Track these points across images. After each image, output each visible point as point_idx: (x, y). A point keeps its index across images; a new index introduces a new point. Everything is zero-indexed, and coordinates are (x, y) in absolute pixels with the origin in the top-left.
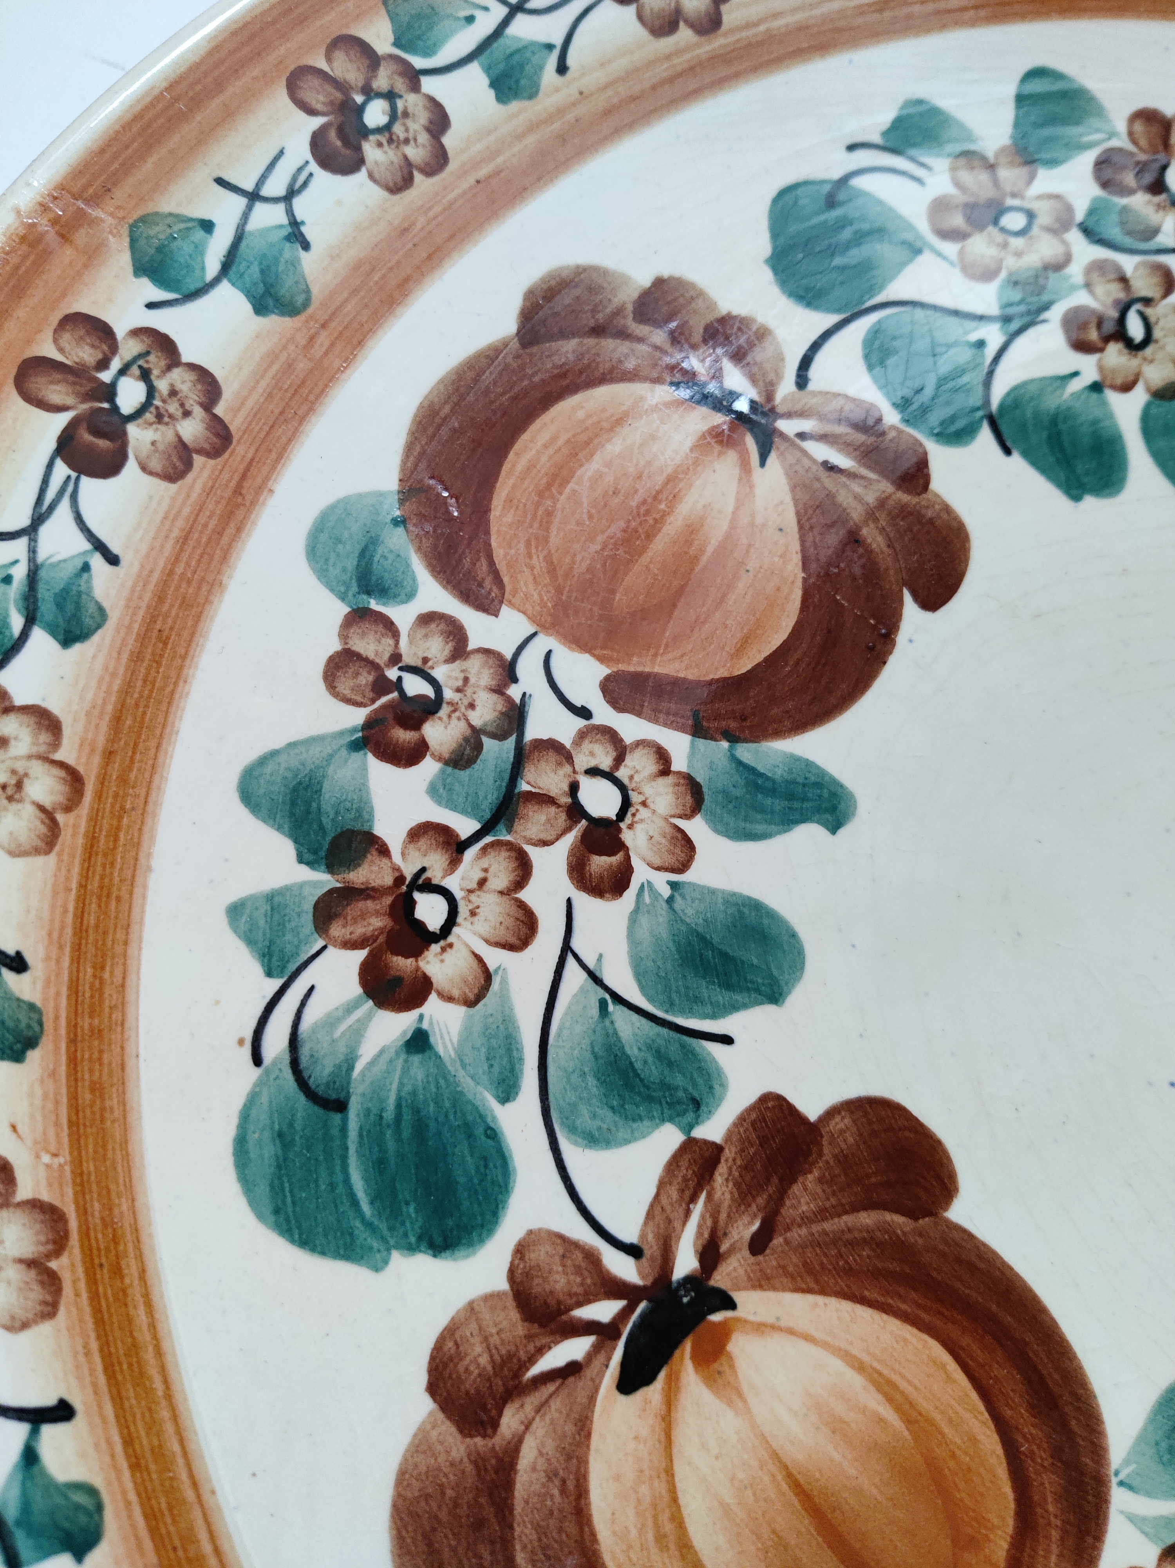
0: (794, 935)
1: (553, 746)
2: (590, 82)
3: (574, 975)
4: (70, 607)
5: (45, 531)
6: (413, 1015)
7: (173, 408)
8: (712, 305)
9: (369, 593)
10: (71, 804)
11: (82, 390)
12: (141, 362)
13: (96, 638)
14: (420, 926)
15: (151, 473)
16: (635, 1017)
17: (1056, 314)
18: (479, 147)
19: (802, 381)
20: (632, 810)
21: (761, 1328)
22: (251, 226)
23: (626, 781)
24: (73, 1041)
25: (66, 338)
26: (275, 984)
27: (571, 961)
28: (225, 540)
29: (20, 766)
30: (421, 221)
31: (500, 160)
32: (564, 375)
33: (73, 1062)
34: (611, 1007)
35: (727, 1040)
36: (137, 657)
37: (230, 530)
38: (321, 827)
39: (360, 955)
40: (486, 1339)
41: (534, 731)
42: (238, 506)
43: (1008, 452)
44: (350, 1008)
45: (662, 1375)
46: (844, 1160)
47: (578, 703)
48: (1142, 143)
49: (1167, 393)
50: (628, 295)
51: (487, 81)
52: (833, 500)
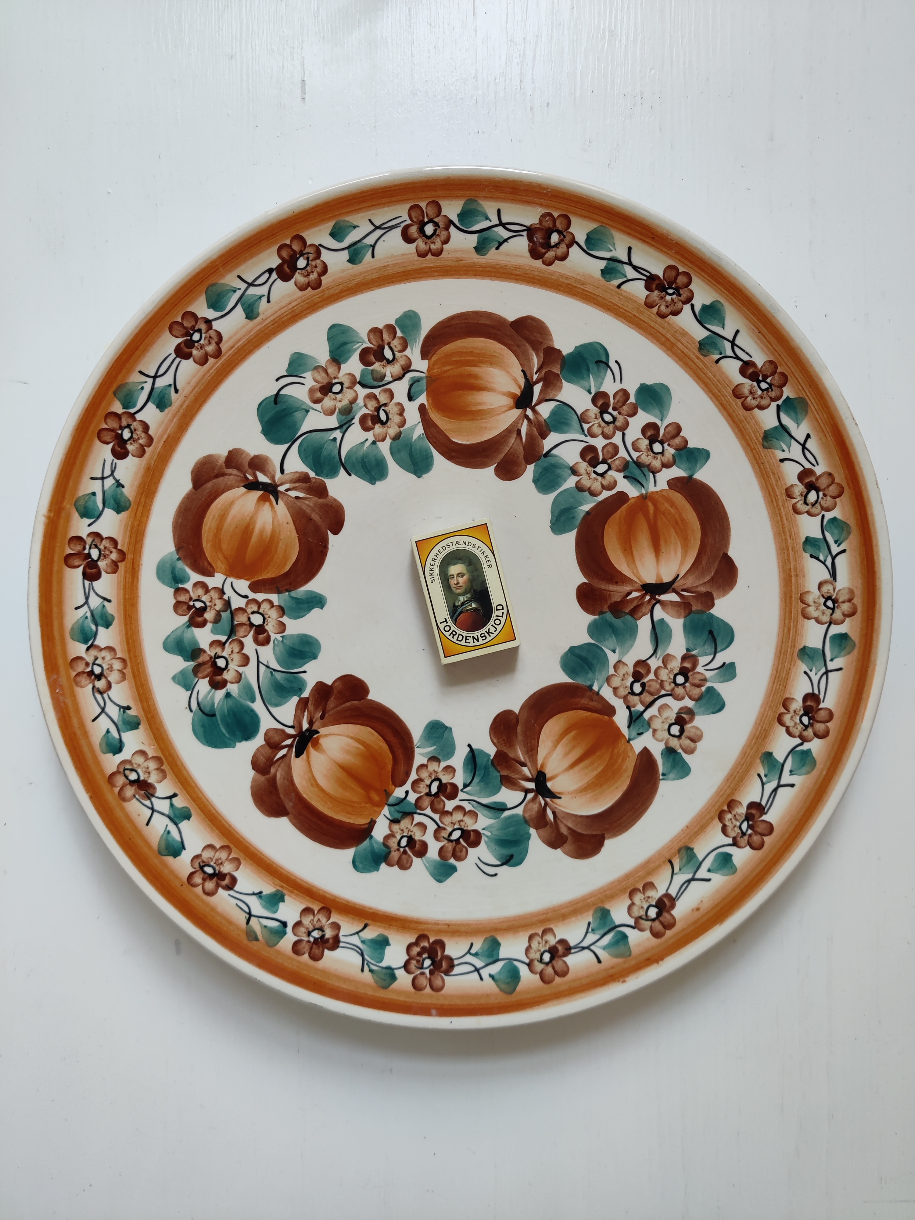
0: (317, 640)
1: (240, 609)
2: (187, 392)
3: (262, 668)
4: (104, 618)
5: (90, 601)
6: (225, 689)
7: (107, 552)
8: (248, 454)
9: (178, 583)
10: (125, 666)
11: (82, 558)
12: (94, 543)
13: (114, 623)
14: (220, 668)
15: (109, 574)
16: (280, 673)
17: (356, 420)
18: (161, 430)
19: (282, 471)
20: (266, 620)
21: (326, 736)
22: (106, 488)
23: (262, 612)
24: (148, 721)
25: (72, 545)
26: (190, 692)
27: (261, 665)
28: (135, 584)
29: (110, 662)
30: (153, 463)
31: (168, 431)
32: (210, 495)
33: (150, 725)
34: (274, 673)
35: (305, 672)
36: (126, 624)
37: (136, 580)
38: (187, 650)
39: (208, 679)
40: (263, 755)
41: (234, 606)
42: (135, 572)
43: (350, 475)
44: (209, 692)
45: (305, 752)
46: (339, 692)
47: (244, 595)
48: (374, 342)
49: (397, 437)
50: (222, 461)
51: (155, 407)
52: (300, 508)
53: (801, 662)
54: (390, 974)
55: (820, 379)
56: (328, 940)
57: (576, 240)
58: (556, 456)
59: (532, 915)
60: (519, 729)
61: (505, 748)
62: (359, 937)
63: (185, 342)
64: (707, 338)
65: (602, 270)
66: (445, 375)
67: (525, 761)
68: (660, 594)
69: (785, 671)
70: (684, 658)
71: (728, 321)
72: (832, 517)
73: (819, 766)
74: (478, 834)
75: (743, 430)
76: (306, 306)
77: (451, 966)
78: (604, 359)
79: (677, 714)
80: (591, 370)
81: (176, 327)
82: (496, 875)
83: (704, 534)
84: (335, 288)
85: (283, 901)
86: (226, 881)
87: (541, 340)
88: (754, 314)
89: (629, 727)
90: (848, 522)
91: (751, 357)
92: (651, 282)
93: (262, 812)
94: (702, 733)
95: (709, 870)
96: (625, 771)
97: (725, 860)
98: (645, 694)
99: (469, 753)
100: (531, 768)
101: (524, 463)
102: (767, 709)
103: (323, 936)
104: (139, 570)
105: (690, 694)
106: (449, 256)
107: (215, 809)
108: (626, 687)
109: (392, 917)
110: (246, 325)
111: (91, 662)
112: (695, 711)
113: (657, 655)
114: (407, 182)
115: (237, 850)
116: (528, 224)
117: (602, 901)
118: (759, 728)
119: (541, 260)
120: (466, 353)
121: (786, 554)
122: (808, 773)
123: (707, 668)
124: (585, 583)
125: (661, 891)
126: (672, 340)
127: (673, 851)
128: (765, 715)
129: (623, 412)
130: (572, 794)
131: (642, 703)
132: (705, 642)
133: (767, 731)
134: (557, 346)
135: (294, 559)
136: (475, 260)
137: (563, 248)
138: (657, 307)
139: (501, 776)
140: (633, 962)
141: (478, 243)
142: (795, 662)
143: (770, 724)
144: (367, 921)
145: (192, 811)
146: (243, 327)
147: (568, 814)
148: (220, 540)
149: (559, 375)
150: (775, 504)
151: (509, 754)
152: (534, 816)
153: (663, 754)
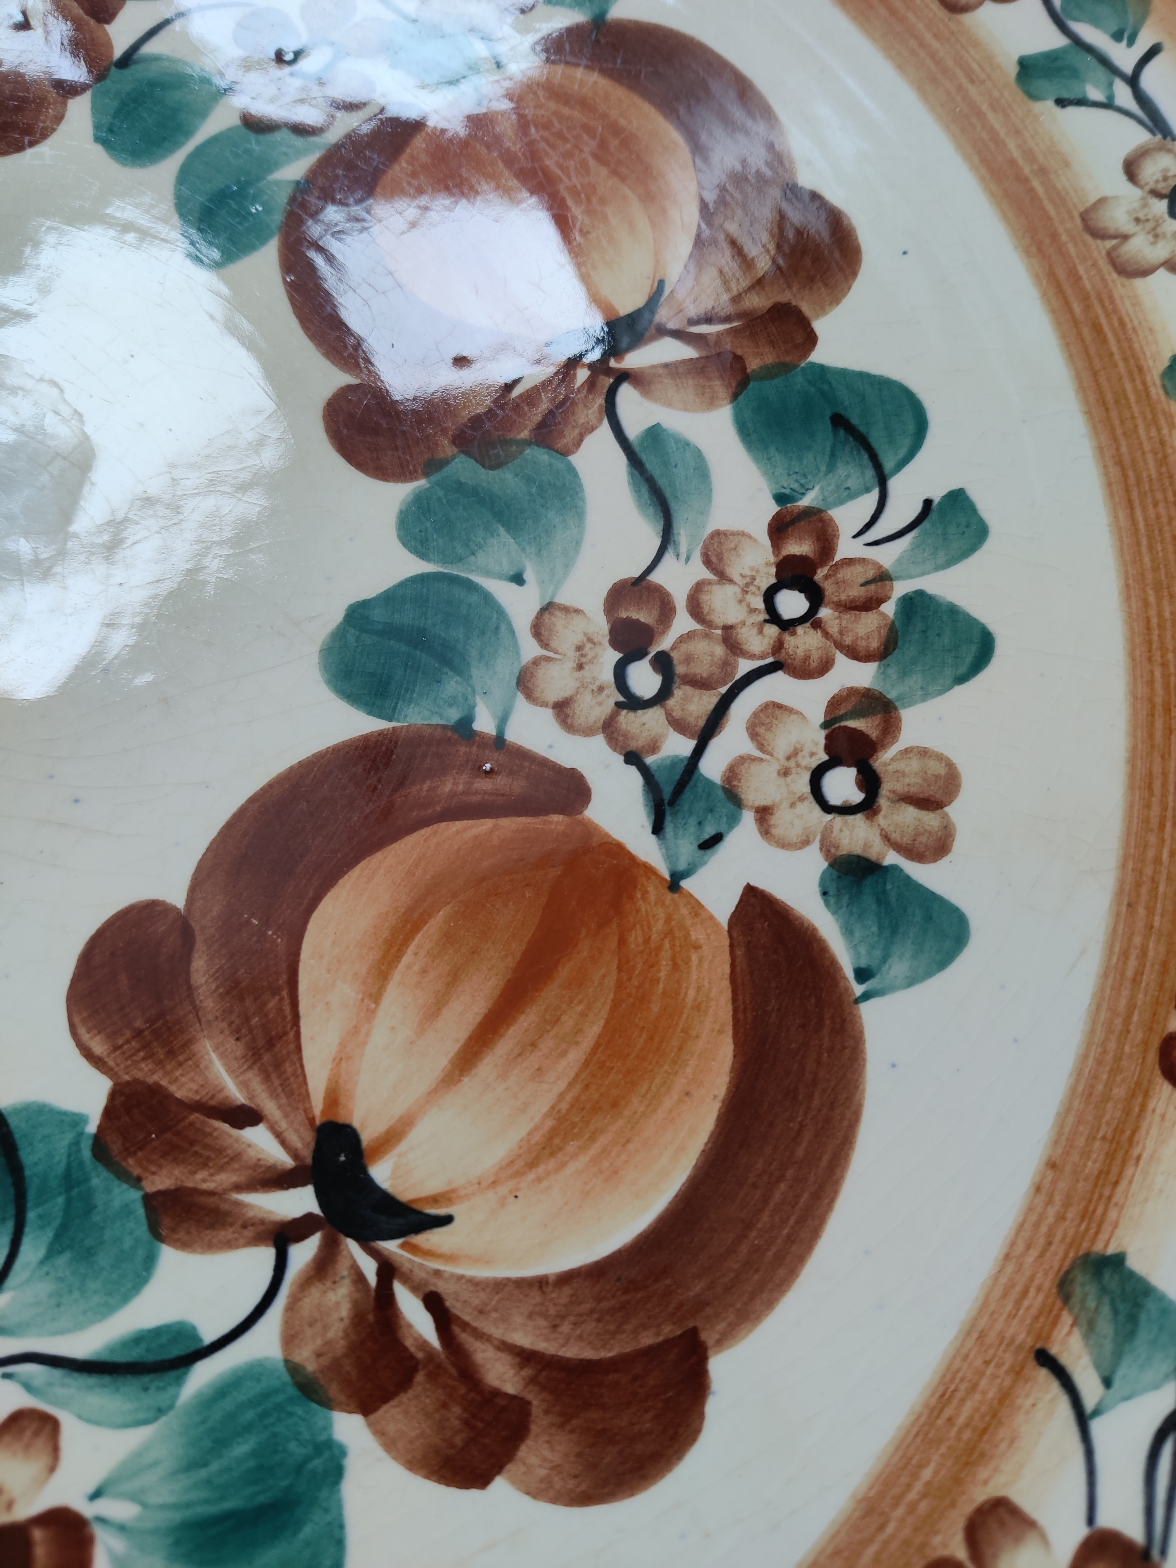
60: (200, 970)
61: (146, 1066)
67: (252, 1098)
70: (779, 528)
79: (825, 725)
89: (658, 829)
94: (951, 767)
98: (680, 692)
100: (283, 1125)
102: (1152, 599)
105: (848, 640)
108: (601, 689)
112: (892, 695)
113: (676, 545)
118: (1158, 674)
123: (872, 535)
125: (1061, 1531)
127: (1035, 1301)
128: (1154, 621)
130: (493, 1183)
131: (679, 726)
132: (833, 455)
139: (149, 1200)
142: (1167, 407)
147: (499, 1285)
151: (173, 1088)
152: (341, 1346)
153: (832, 891)
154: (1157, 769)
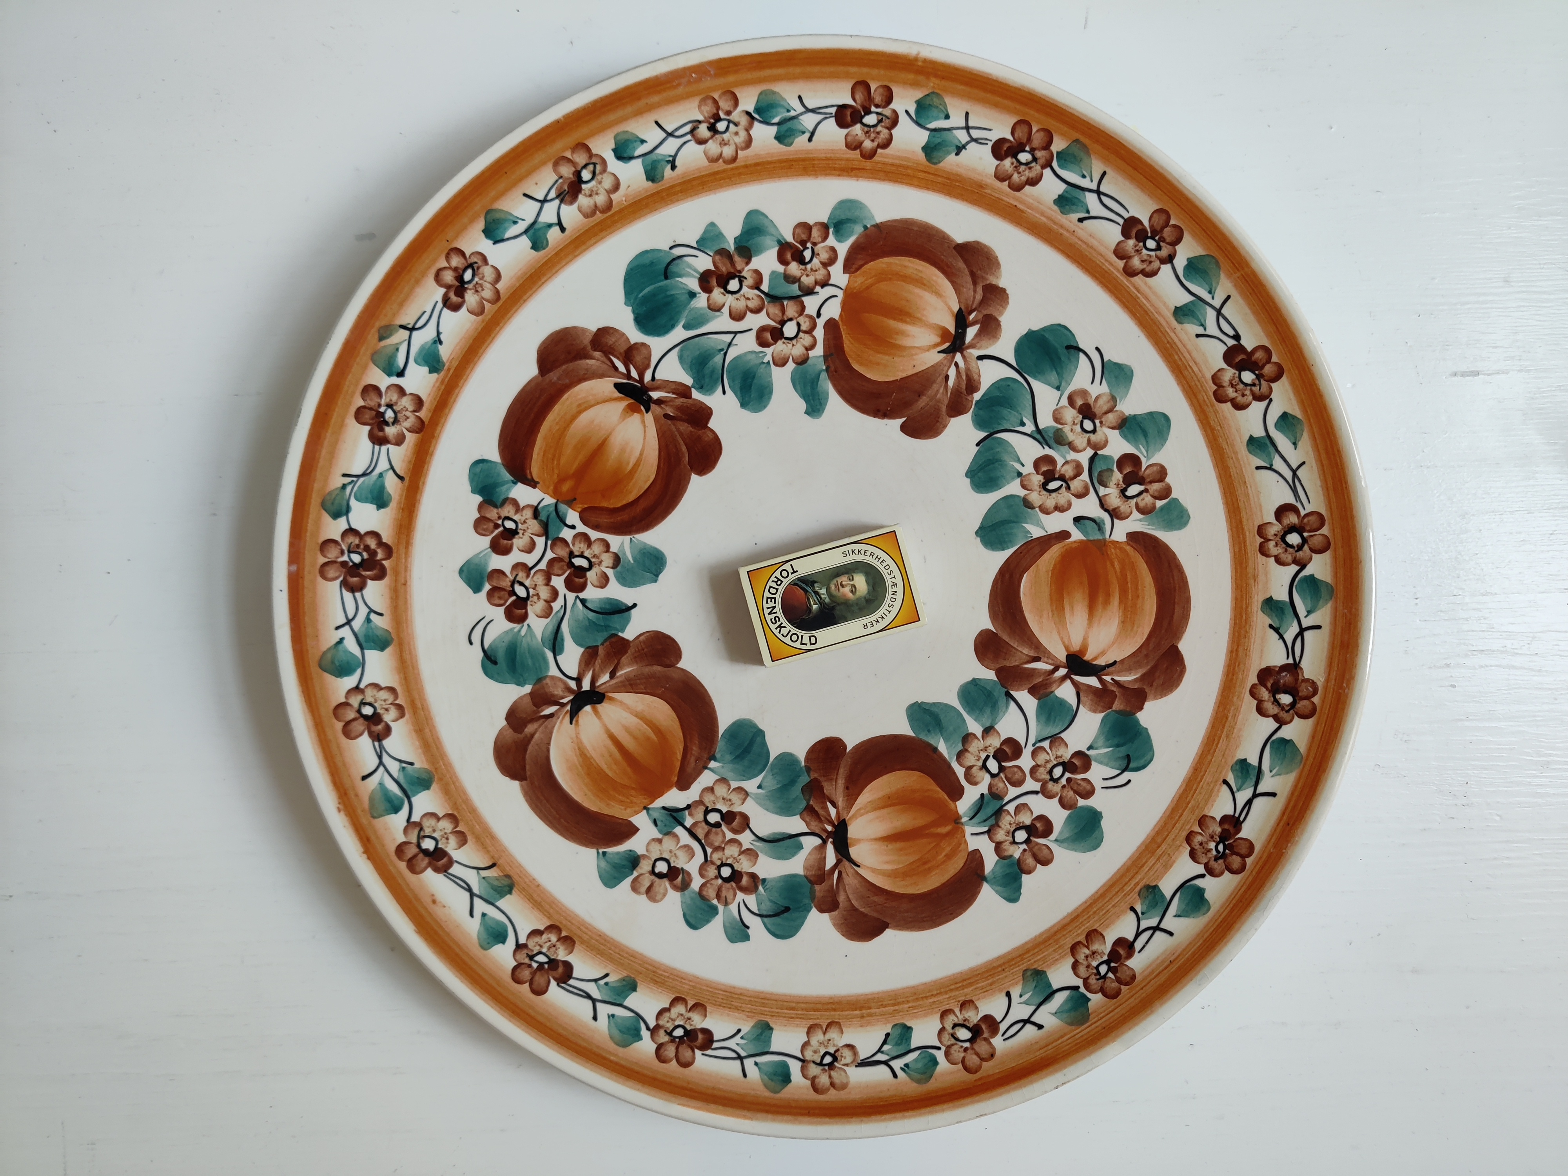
0: (765, 407)
1: (803, 308)
2: (1080, 233)
3: (727, 338)
4: (788, 134)
5: (810, 114)
6: (700, 291)
7: (873, 135)
8: (1001, 314)
9: (835, 227)
10: (726, 162)
11: (865, 104)
12: (884, 118)
13: (782, 146)
14: (727, 283)
15: (846, 139)
16: (722, 361)
17: (1048, 451)
18: (1031, 201)
19: (981, 358)
20: (790, 341)
21: (643, 422)
22: (955, 132)
23: (799, 336)
24: (658, 193)
25: (881, 90)
26: (695, 245)
27: (732, 336)
28: (833, 172)
29: (731, 142)
30: (989, 191)
31: (1029, 211)
32: (948, 266)
33: (652, 195)
34: (722, 353)
35: (724, 393)
36: (780, 161)
37: (837, 173)
38: (749, 241)
39: (713, 268)
40: (617, 341)
41: (806, 300)
42: (848, 172)
43: (978, 445)
44: (695, 270)
45: (622, 395)
46: (699, 438)
47: (822, 312)
48: (1148, 472)
49: (1027, 504)
50: (993, 280)
51: (1060, 192)
52: (934, 382)
53: (752, 1024)
54: (340, 511)
55: (1113, 1040)
56: (382, 430)
57: (1284, 727)
58: (1007, 707)
59: (421, 691)
60: (657, 669)
61: (633, 651)
62: (387, 470)
63: (1145, 230)
64: (1163, 895)
65: (1245, 760)
66: (1108, 563)
67: (618, 677)
68: (834, 843)
69: (740, 1005)
70: (753, 876)
71: (1184, 922)
72: (938, 1060)
73: (621, 1051)
74: (522, 619)
75: (1047, 944)
76: (1193, 383)
77: (352, 589)
78: (1132, 765)
79: (682, 869)
80: (1118, 749)
81: (1163, 217)
82: (471, 643)
83: (912, 898)
84: (1216, 420)
85: (431, 372)
86: (454, 298)
87: (1155, 684)
88: (1194, 954)
89: (664, 808)
90: (933, 1080)
91: (1139, 952)
92: (1233, 823)
93: (544, 343)
94: (658, 901)
95: (484, 915)
96: (608, 805)
97: (497, 935)
98: (706, 827)
99: (626, 605)
100: (607, 685)
101: (998, 666)
102: (691, 983)
103: (387, 424)
104: (850, 176)
105: (708, 885)
106: (1260, 565)
107: (546, 281)
108: (714, 803)
109: (414, 511)
110: (1167, 308)
111: (732, 117)
112: (686, 892)
113: (757, 841)
114: (1354, 510)
115: (494, 311)
116: (1304, 664)
117: (441, 779)
118: (666, 974)
119: (1257, 682)
120: (1137, 589)
121: (890, 1002)
122: (611, 1038)
123: (742, 905)
124: (845, 747)
125: (455, 854)
126: (1159, 852)
127: (508, 868)
128: (683, 981)
129: (1066, 790)
130: (577, 737)
131: (695, 824)
132: (775, 903)
133: (662, 984)
134: (1147, 705)
135: (868, 376)
136: (1256, 598)
137: (1272, 709)
138: (1201, 831)
139: (598, 646)
140: (364, 821)
141: (1277, 601)
142: (752, 1017)
143: (672, 987)
144: (407, 479)
145: (543, 252)
146: (1165, 304)
147: (551, 733)
148: (890, 279)
149: (1111, 708)
150: (953, 987)
151: (625, 657)
152: (547, 690)
153: (631, 853)
154: (637, 961)
